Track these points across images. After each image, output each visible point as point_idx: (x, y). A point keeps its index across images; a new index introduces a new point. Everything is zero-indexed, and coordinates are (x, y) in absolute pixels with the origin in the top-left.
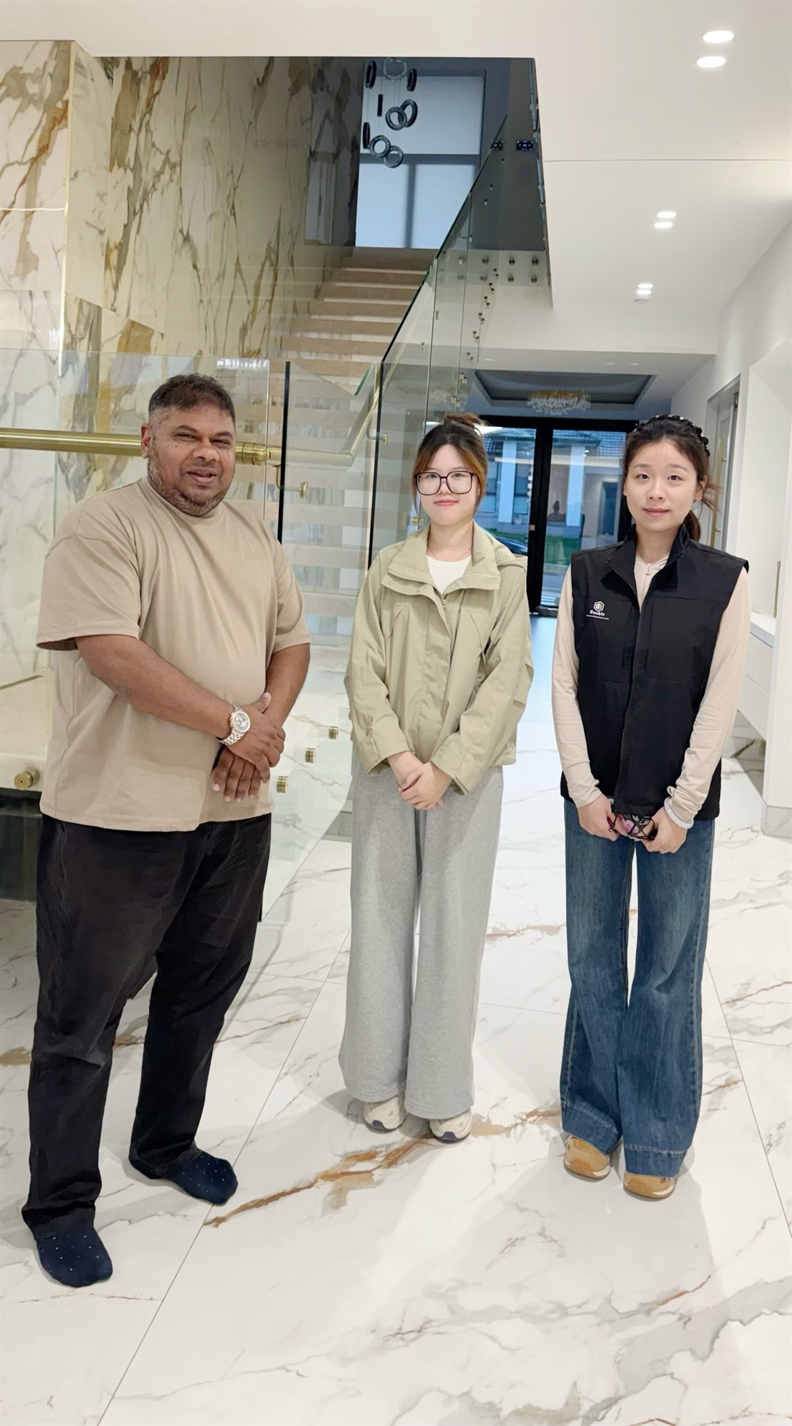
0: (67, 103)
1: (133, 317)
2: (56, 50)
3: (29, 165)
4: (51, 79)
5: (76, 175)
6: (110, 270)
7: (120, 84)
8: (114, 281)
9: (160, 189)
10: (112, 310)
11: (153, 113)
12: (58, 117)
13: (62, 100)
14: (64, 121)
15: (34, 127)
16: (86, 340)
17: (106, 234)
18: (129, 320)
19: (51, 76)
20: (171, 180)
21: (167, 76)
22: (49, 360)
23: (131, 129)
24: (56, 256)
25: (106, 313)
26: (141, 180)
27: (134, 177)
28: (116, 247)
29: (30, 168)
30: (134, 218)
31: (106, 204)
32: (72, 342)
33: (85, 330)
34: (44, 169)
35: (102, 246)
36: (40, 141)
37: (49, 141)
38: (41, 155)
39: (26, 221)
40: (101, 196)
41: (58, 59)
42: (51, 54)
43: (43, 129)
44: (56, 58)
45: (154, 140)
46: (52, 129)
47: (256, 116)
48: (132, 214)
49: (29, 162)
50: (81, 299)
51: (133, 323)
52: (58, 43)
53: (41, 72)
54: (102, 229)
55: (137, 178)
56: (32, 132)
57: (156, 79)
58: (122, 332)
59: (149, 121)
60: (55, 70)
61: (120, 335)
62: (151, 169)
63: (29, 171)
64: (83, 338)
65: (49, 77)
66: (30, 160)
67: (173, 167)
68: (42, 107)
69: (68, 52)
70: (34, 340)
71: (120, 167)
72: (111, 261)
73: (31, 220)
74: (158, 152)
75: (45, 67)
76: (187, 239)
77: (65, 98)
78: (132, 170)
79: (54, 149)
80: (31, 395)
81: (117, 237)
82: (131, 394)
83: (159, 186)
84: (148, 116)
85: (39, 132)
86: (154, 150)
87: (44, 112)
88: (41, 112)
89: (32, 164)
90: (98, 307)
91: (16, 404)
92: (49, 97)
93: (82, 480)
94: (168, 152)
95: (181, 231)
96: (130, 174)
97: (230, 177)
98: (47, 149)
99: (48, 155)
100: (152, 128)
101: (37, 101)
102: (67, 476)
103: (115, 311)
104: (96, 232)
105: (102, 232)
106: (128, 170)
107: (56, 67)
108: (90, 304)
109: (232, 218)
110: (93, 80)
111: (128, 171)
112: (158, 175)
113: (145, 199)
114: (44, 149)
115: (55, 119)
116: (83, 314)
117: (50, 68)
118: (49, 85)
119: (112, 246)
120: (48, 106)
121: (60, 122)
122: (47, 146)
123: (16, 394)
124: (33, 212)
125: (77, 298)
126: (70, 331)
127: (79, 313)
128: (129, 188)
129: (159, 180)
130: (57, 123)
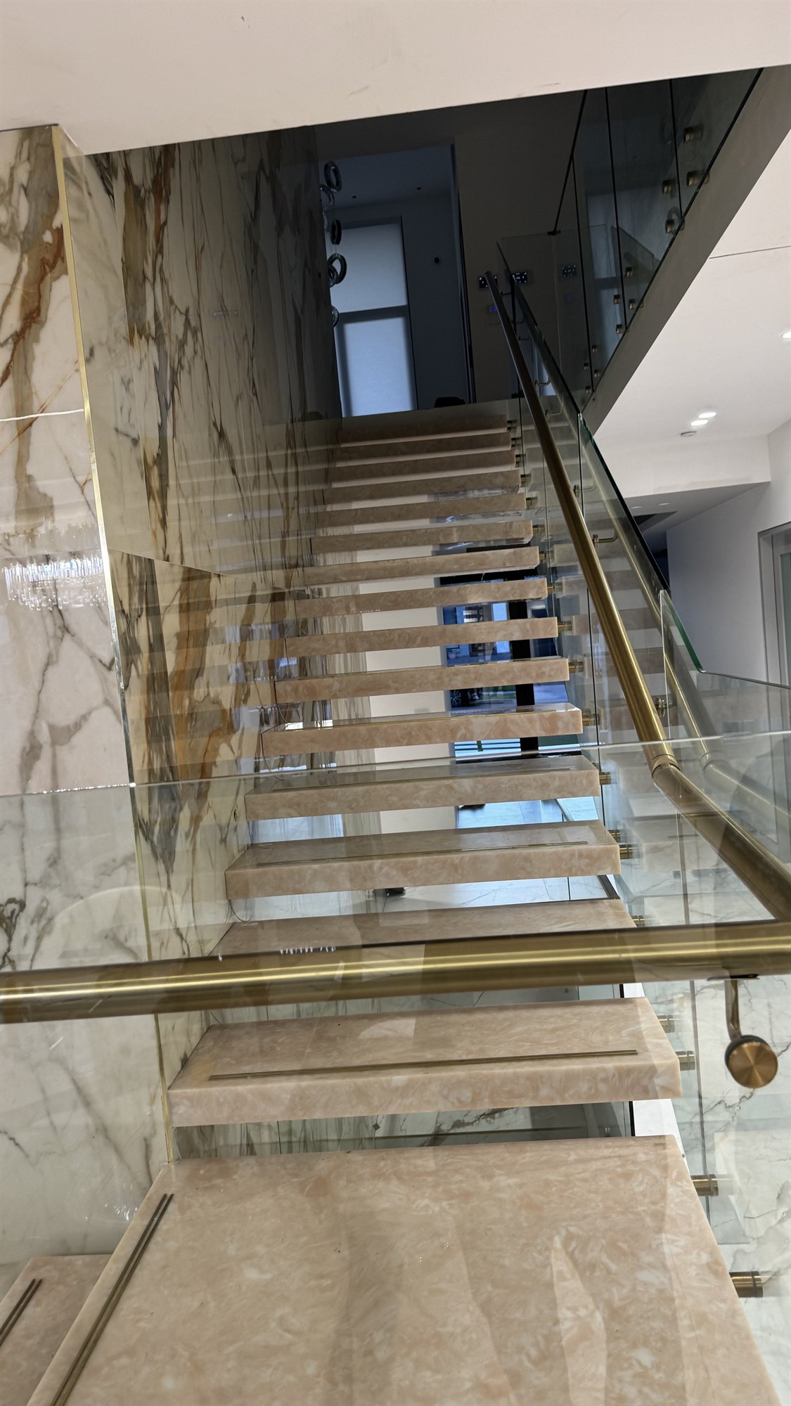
0: (59, 232)
1: (189, 563)
2: (26, 144)
3: (10, 346)
4: (26, 194)
5: (92, 353)
6: (154, 499)
7: (123, 206)
8: (161, 516)
9: (186, 367)
10: (164, 560)
11: (165, 250)
12: (49, 257)
13: (51, 229)
14: (60, 262)
15: (10, 281)
16: (144, 618)
17: (141, 442)
18: (185, 567)
19: (25, 189)
20: (196, 353)
21: (172, 198)
22: (100, 666)
23: (145, 277)
24: (83, 491)
25: (160, 566)
26: (166, 353)
27: (159, 350)
28: (155, 462)
29: (14, 350)
30: (167, 415)
31: (133, 397)
32: (128, 627)
33: (140, 602)
34: (38, 349)
35: (139, 463)
36: (24, 302)
37: (39, 302)
38: (30, 327)
39: (20, 439)
40: (127, 383)
41: (33, 159)
42: (19, 154)
43: (26, 285)
44: (28, 159)
45: (170, 293)
46: (42, 278)
47: (255, 262)
48: (164, 410)
49: (11, 340)
50: (128, 555)
51: (189, 570)
52: (28, 133)
53: (7, 187)
54: (135, 436)
55: (162, 354)
56: (8, 289)
57: (160, 204)
58: (180, 589)
59: (162, 265)
60: (30, 179)
61: (179, 594)
62: (173, 338)
63: (12, 356)
64: (139, 616)
65: (22, 192)
66: (12, 336)
67: (195, 333)
68: (19, 245)
69: (48, 146)
70: (67, 637)
71: (141, 337)
72: (153, 485)
73: (29, 435)
74: (177, 312)
75: (12, 175)
76: (222, 435)
77: (56, 224)
78: (155, 339)
79: (50, 314)
80: (78, 726)
81: (154, 449)
82: (202, 675)
83: (185, 362)
84: (160, 257)
85: (20, 286)
86: (172, 308)
87: (22, 253)
88: (18, 255)
89: (16, 343)
90: (149, 559)
91: (54, 743)
92: (27, 227)
93: (169, 833)
94: (187, 311)
95: (215, 424)
96: (153, 348)
97: (246, 342)
98: (39, 314)
99: (42, 324)
100: (167, 275)
101: (7, 237)
102: (152, 842)
103: (167, 560)
104: (129, 443)
105: (135, 442)
106: (150, 339)
107: (31, 174)
108: (139, 559)
109: (255, 399)
110: (90, 194)
111: (151, 341)
112: (182, 344)
113: (174, 383)
114: (33, 316)
115: (43, 262)
116: (134, 577)
117: (22, 175)
118: (23, 207)
119: (150, 461)
120: (27, 242)
121: (53, 267)
122: (38, 310)
123: (52, 728)
124: (31, 423)
125: (123, 553)
126: (123, 611)
127: (129, 578)
128: (155, 368)
129: (184, 353)
130: (48, 269)
